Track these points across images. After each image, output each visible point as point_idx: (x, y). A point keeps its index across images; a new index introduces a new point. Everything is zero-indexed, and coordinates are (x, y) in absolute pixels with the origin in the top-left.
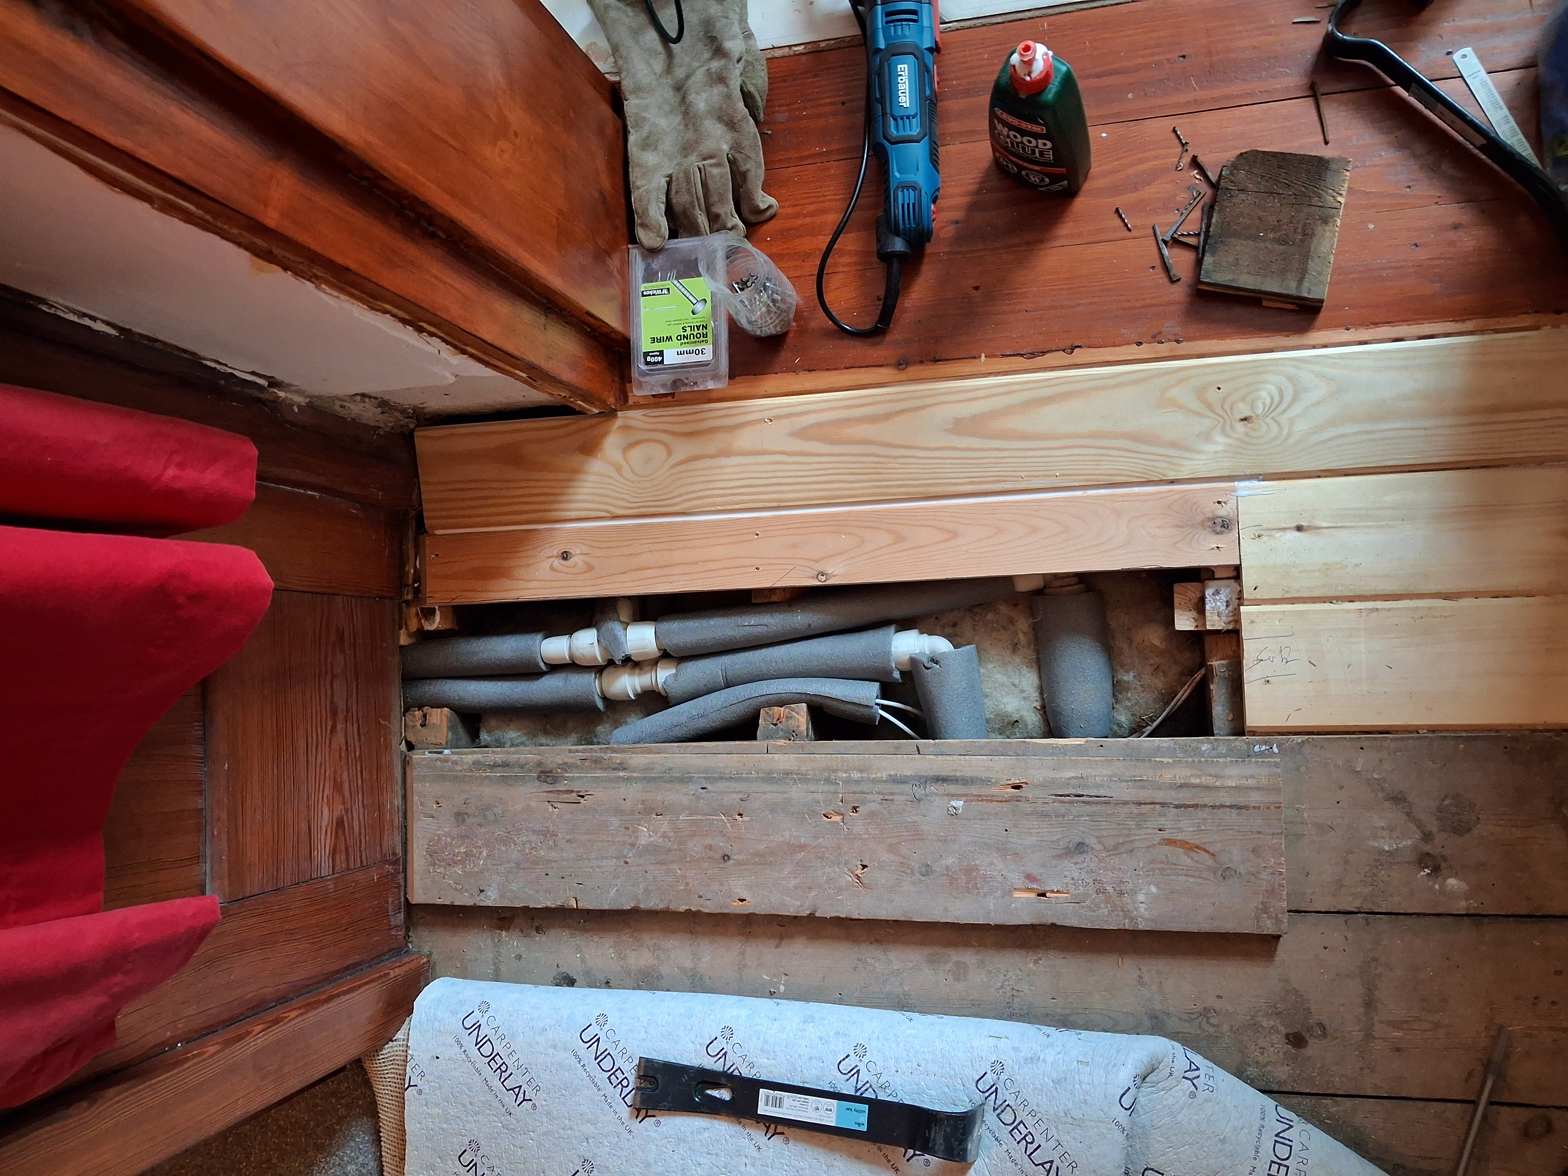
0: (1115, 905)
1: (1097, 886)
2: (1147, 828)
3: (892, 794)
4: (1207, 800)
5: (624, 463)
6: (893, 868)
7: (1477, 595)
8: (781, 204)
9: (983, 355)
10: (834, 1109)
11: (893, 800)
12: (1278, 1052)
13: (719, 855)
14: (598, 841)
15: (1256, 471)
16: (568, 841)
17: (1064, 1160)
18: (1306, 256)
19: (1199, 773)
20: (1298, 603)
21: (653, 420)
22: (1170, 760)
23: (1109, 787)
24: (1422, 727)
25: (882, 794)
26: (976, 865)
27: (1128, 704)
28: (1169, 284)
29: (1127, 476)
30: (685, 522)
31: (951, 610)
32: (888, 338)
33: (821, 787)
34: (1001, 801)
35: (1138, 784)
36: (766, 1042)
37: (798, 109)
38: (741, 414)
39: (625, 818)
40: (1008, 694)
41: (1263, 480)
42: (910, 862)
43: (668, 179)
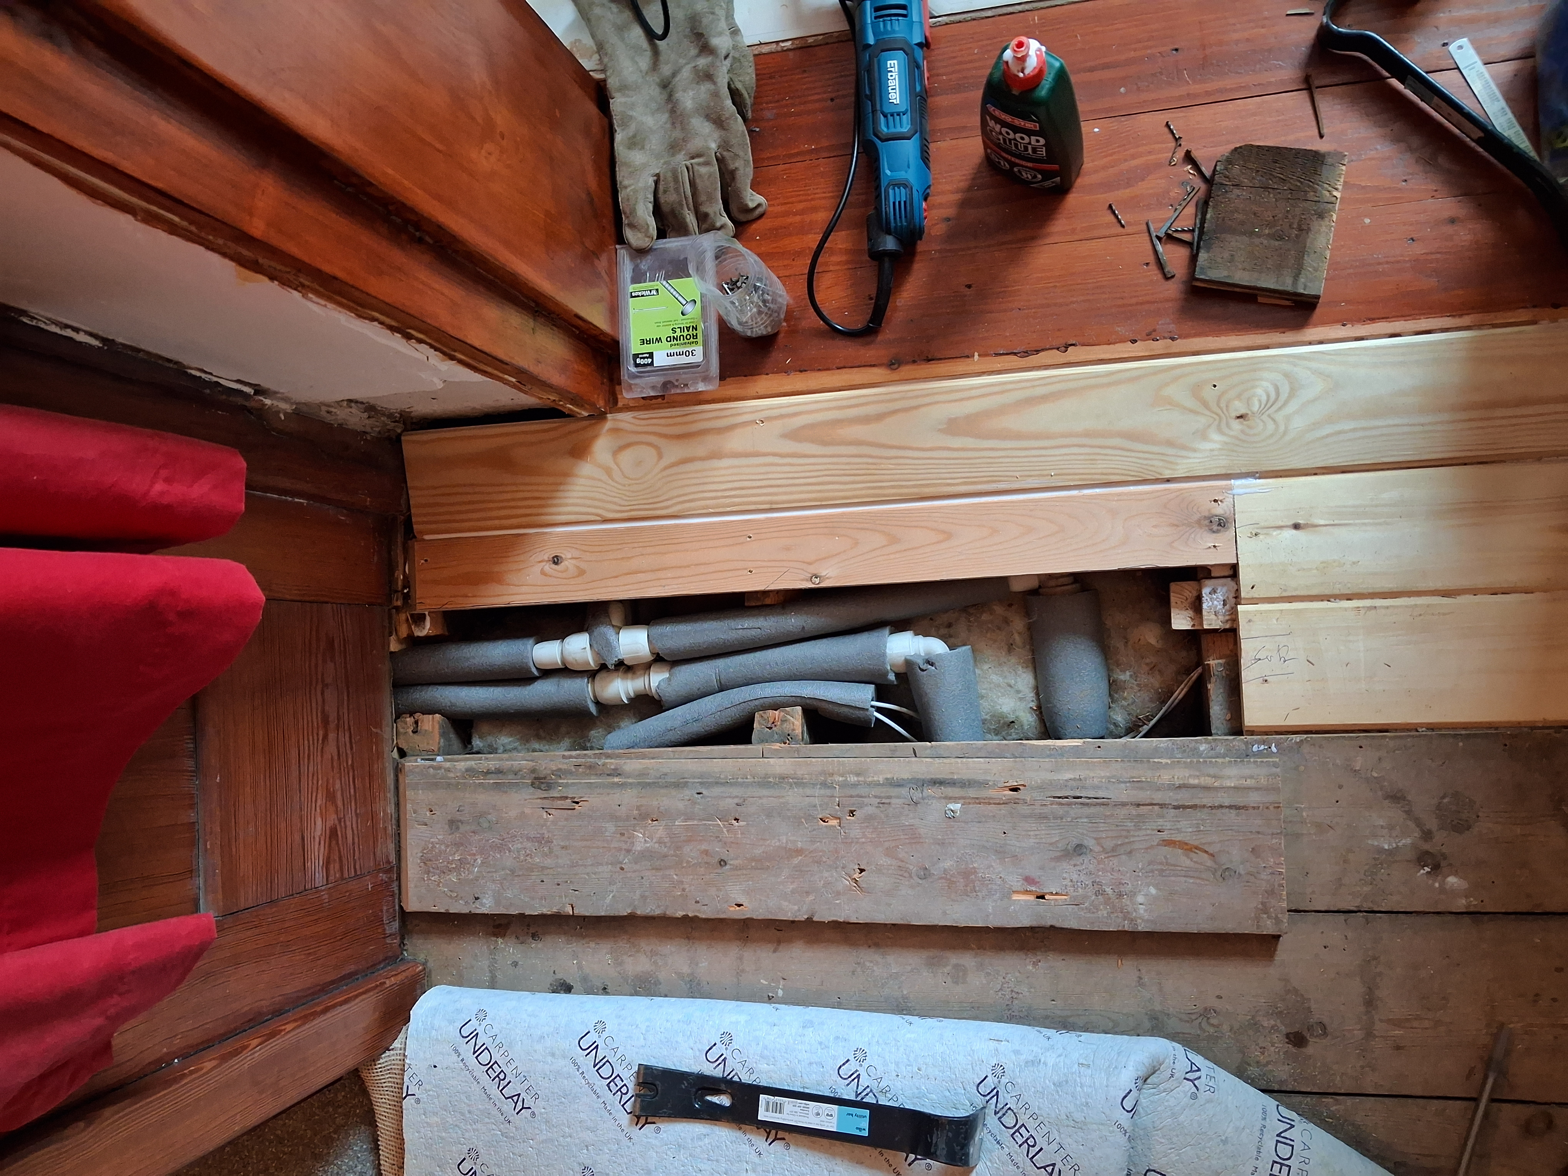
0: (1114, 906)
1: (1097, 887)
2: (1146, 829)
3: (889, 797)
4: (1206, 801)
5: (614, 466)
6: (890, 872)
7: (1475, 592)
8: (771, 203)
9: (976, 354)
10: (835, 1113)
11: (889, 803)
12: (1279, 1051)
13: (715, 861)
14: (593, 847)
15: (1252, 469)
16: (563, 848)
17: (1066, 1163)
18: (1302, 252)
19: (1198, 774)
20: (1295, 601)
21: (643, 422)
22: (1169, 761)
23: (1107, 788)
24: (1421, 725)
25: (879, 797)
26: (974, 868)
27: (1124, 703)
28: (1163, 281)
29: (1123, 475)
30: (677, 525)
31: (946, 611)
32: (880, 338)
33: (818, 791)
34: (999, 804)
35: (1136, 785)
36: (765, 1047)
37: (786, 106)
38: (732, 415)
39: (620, 824)
40: (1003, 695)
41: (1260, 478)
42: (907, 866)
43: (655, 178)
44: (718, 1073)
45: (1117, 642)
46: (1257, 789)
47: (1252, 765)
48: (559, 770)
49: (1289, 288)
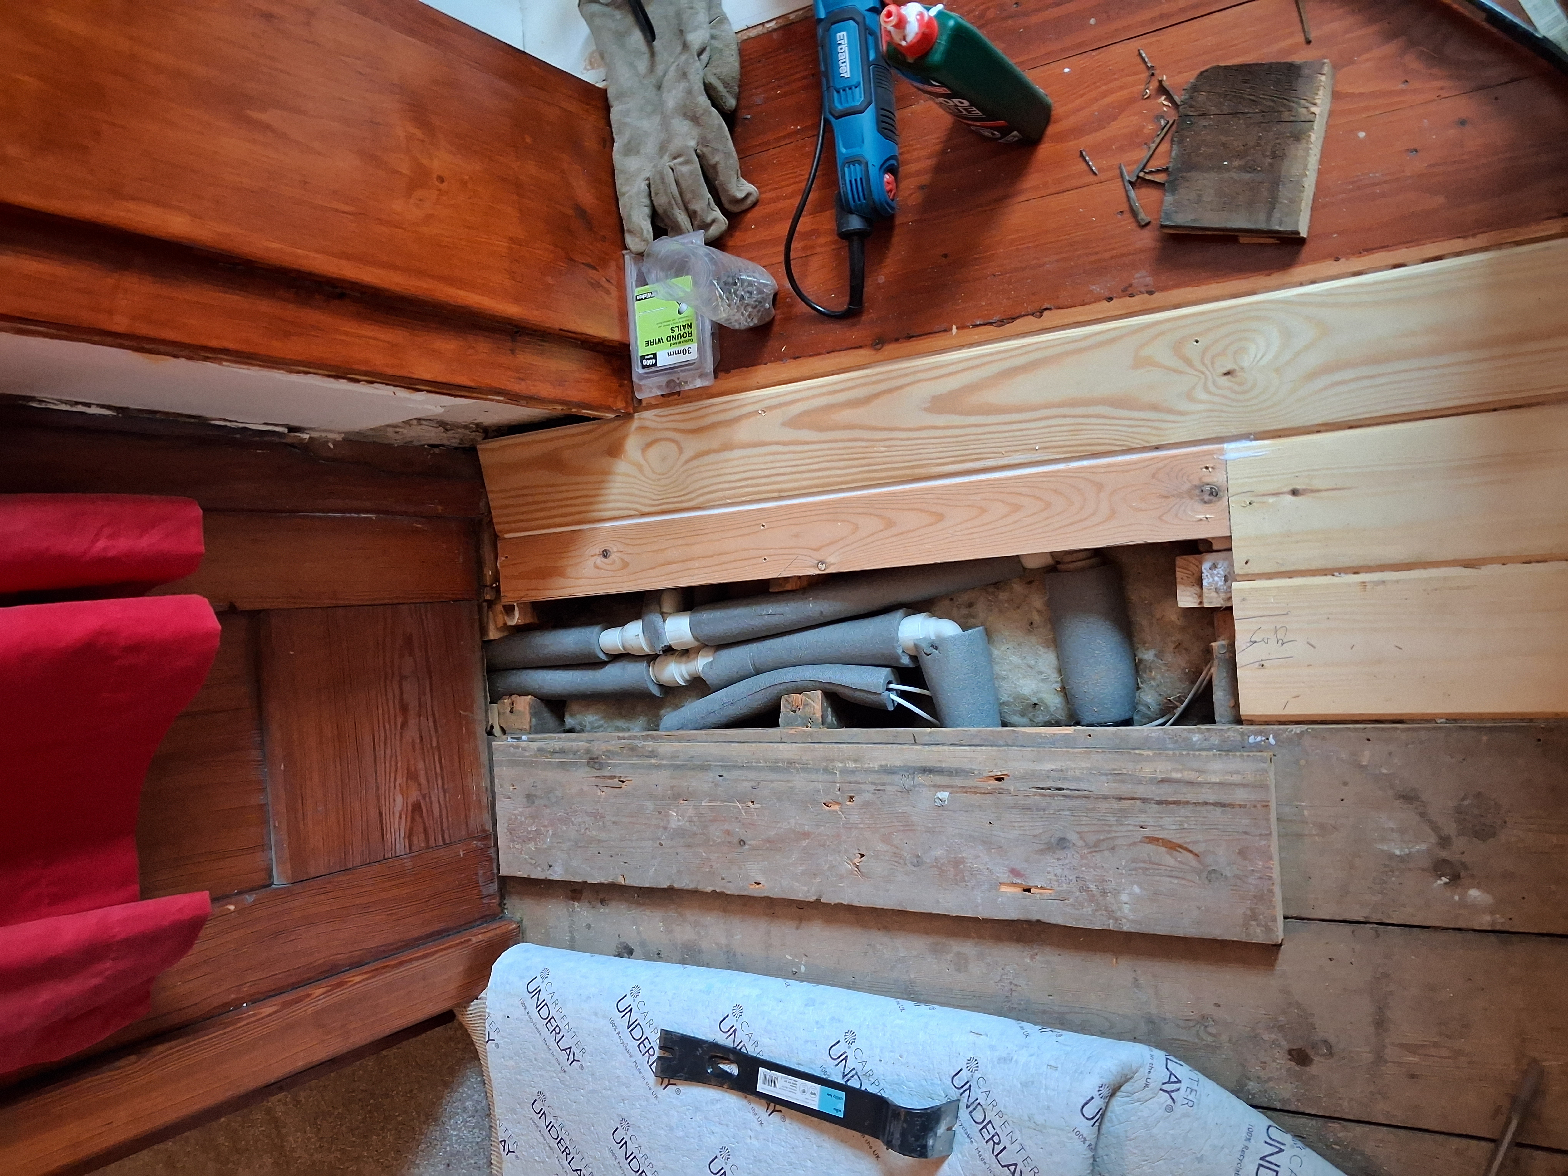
0: (1098, 904)
1: (1081, 883)
2: (1129, 825)
3: (884, 784)
4: (1191, 797)
5: (643, 462)
6: (887, 858)
7: (1504, 561)
8: (763, 190)
9: (954, 327)
10: (818, 1092)
11: (884, 790)
12: (1281, 1069)
13: (736, 840)
14: (637, 824)
15: (1245, 430)
16: (614, 823)
17: (1027, 1165)
18: (1276, 183)
19: (1180, 767)
20: (1296, 576)
21: (664, 419)
22: (1150, 753)
23: (1089, 781)
24: (1440, 716)
25: (875, 784)
26: (963, 857)
27: (1153, 683)
28: (1139, 230)
29: (1109, 444)
30: (701, 516)
31: (966, 590)
32: (864, 318)
33: (821, 777)
34: (984, 793)
35: (1118, 778)
36: (769, 1022)
37: (773, 89)
38: (739, 407)
39: (658, 802)
40: (1025, 677)
41: (1256, 439)
42: (902, 852)
43: (647, 182)
44: (729, 1043)
45: (1141, 620)
46: (1244, 786)
47: (1239, 760)
48: (608, 751)
49: (1263, 226)
